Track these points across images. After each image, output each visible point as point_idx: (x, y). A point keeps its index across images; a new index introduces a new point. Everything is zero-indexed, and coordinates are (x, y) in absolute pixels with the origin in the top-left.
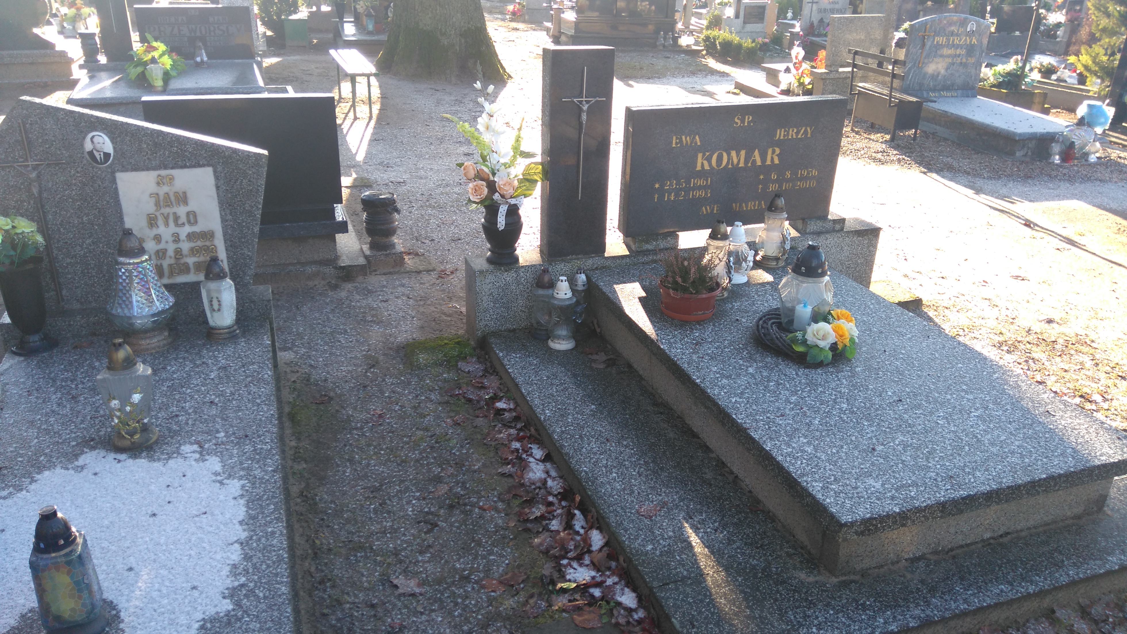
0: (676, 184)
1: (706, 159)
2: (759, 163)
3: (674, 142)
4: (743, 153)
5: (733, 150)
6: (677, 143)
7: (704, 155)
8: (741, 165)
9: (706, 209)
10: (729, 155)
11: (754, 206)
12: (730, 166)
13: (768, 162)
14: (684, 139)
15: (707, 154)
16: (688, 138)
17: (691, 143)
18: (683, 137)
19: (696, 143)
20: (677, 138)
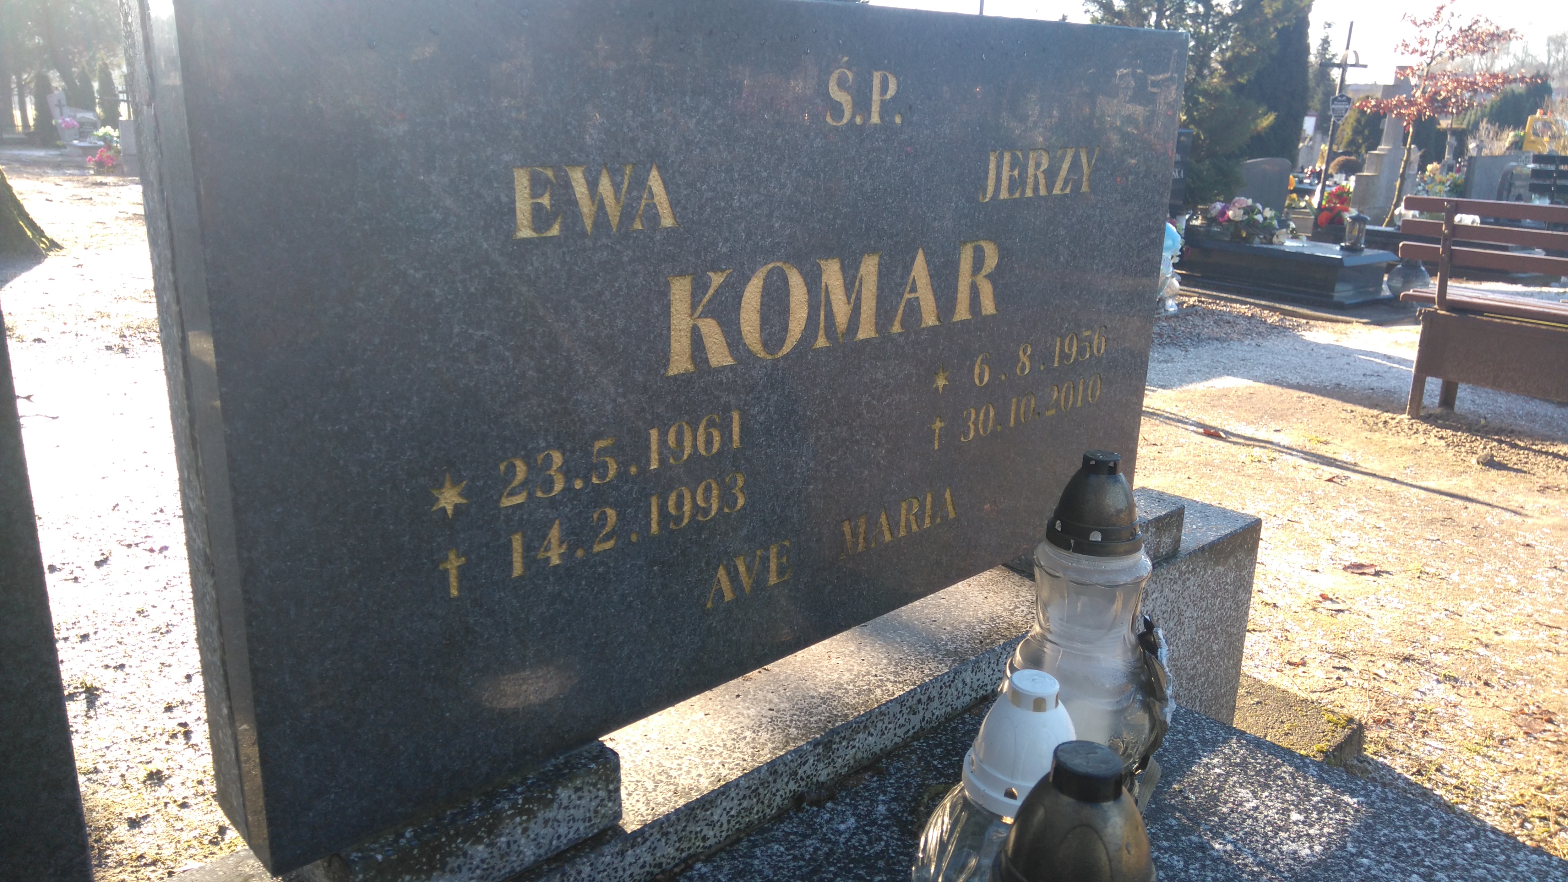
0: (568, 472)
1: (710, 312)
2: (930, 319)
3: (523, 206)
4: (869, 267)
5: (829, 254)
6: (541, 219)
7: (699, 287)
8: (866, 331)
9: (734, 577)
10: (813, 281)
11: (920, 518)
12: (821, 342)
13: (962, 313)
14: (580, 189)
15: (717, 279)
16: (605, 186)
17: (627, 215)
18: (578, 179)
19: (653, 218)
20: (537, 185)
